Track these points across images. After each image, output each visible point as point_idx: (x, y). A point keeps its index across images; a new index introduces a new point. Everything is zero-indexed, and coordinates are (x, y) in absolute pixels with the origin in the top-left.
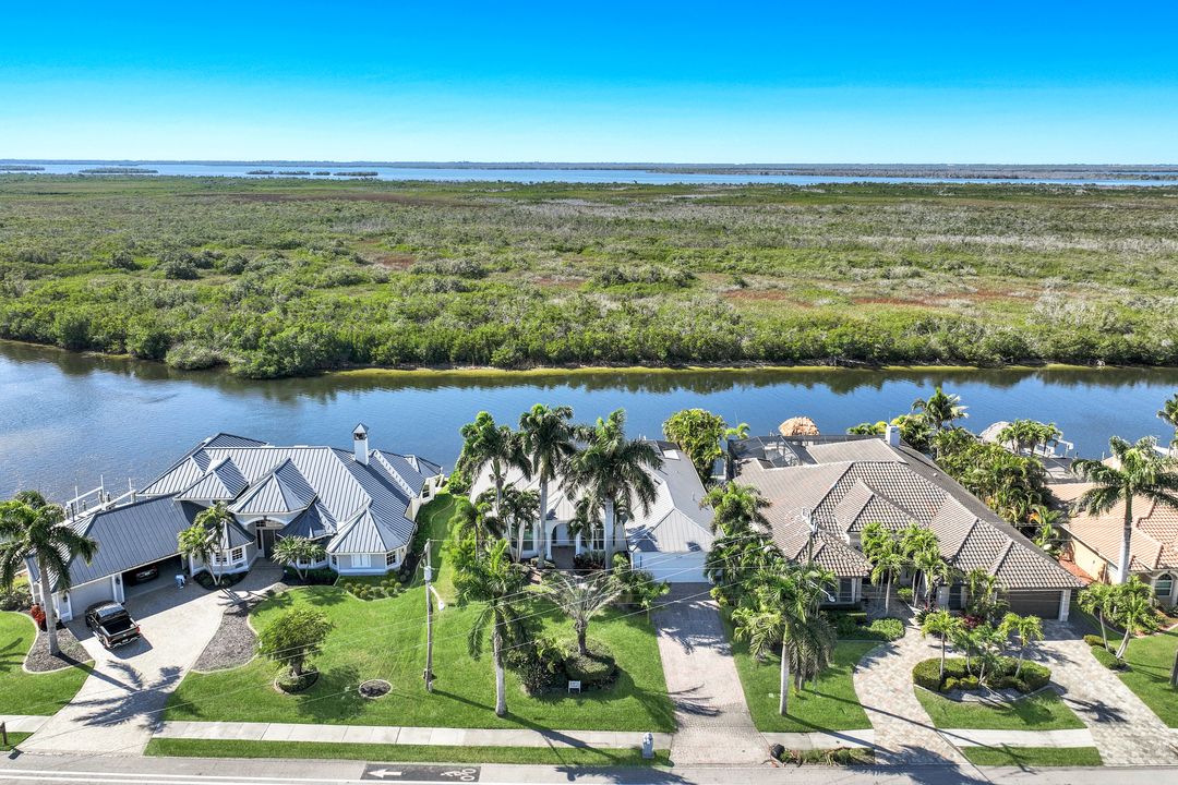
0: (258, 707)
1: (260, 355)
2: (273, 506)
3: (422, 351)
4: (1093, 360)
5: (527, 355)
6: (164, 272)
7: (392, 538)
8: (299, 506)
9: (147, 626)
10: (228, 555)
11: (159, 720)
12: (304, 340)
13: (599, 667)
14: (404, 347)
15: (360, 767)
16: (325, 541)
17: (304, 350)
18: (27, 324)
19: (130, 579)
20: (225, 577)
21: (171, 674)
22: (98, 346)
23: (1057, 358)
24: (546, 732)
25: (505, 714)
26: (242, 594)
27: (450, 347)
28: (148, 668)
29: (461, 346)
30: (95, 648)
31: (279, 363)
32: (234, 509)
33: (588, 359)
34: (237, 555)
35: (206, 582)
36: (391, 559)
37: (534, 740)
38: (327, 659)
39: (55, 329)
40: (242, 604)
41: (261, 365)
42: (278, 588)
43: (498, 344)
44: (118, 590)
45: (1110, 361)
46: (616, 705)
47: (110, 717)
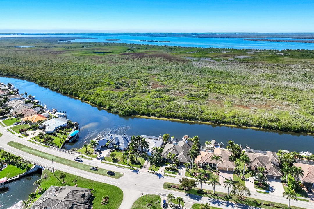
0: (109, 160)
1: (123, 112)
2: (114, 141)
3: (146, 113)
4: (261, 127)
5: (162, 115)
6: (114, 87)
7: (125, 146)
8: (117, 142)
9: (102, 152)
10: (110, 146)
11: (102, 160)
12: (130, 110)
13: (137, 162)
14: (144, 112)
15: (115, 166)
16: (119, 146)
17: (129, 111)
18: (94, 101)
19: (102, 147)
20: (110, 148)
21: (103, 156)
22: (103, 107)
23: (254, 126)
24: (131, 167)
25: (128, 165)
26: (111, 150)
27: (150, 113)
28: (102, 155)
29: (152, 113)
30: (98, 153)
31: (125, 114)
32: (111, 141)
33: (171, 117)
34: (111, 146)
35: (108, 148)
36: (125, 149)
37: (130, 167)
38: (116, 157)
39: (97, 103)
40: (111, 151)
41: (123, 114)
42: (114, 150)
43: (158, 113)
44: (100, 148)
45: (264, 127)
46: (138, 166)
47: (99, 159)
